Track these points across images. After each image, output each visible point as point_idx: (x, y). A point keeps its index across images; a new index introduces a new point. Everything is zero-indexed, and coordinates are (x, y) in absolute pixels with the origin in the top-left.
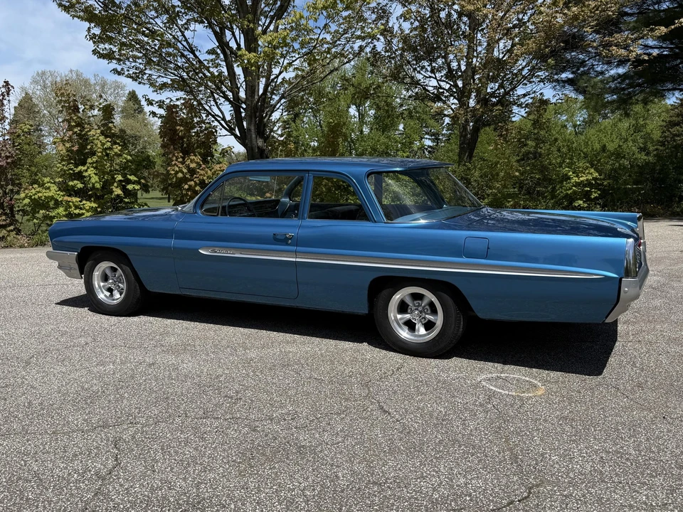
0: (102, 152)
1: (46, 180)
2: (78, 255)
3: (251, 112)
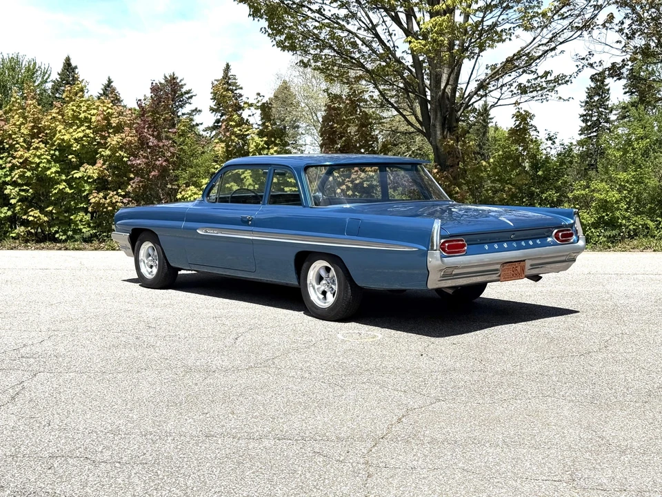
2: (130, 236)
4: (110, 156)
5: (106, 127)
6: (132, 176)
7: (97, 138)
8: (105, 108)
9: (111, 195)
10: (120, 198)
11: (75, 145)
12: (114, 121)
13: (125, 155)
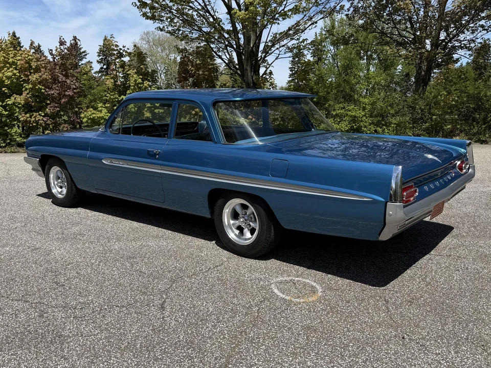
0: (134, 86)
1: (100, 105)
2: (39, 160)
3: (248, 56)
4: (32, 89)
5: (27, 69)
6: (48, 102)
7: (22, 76)
8: (27, 56)
9: (34, 115)
10: (41, 117)
11: (6, 81)
12: (34, 65)
13: (43, 88)
